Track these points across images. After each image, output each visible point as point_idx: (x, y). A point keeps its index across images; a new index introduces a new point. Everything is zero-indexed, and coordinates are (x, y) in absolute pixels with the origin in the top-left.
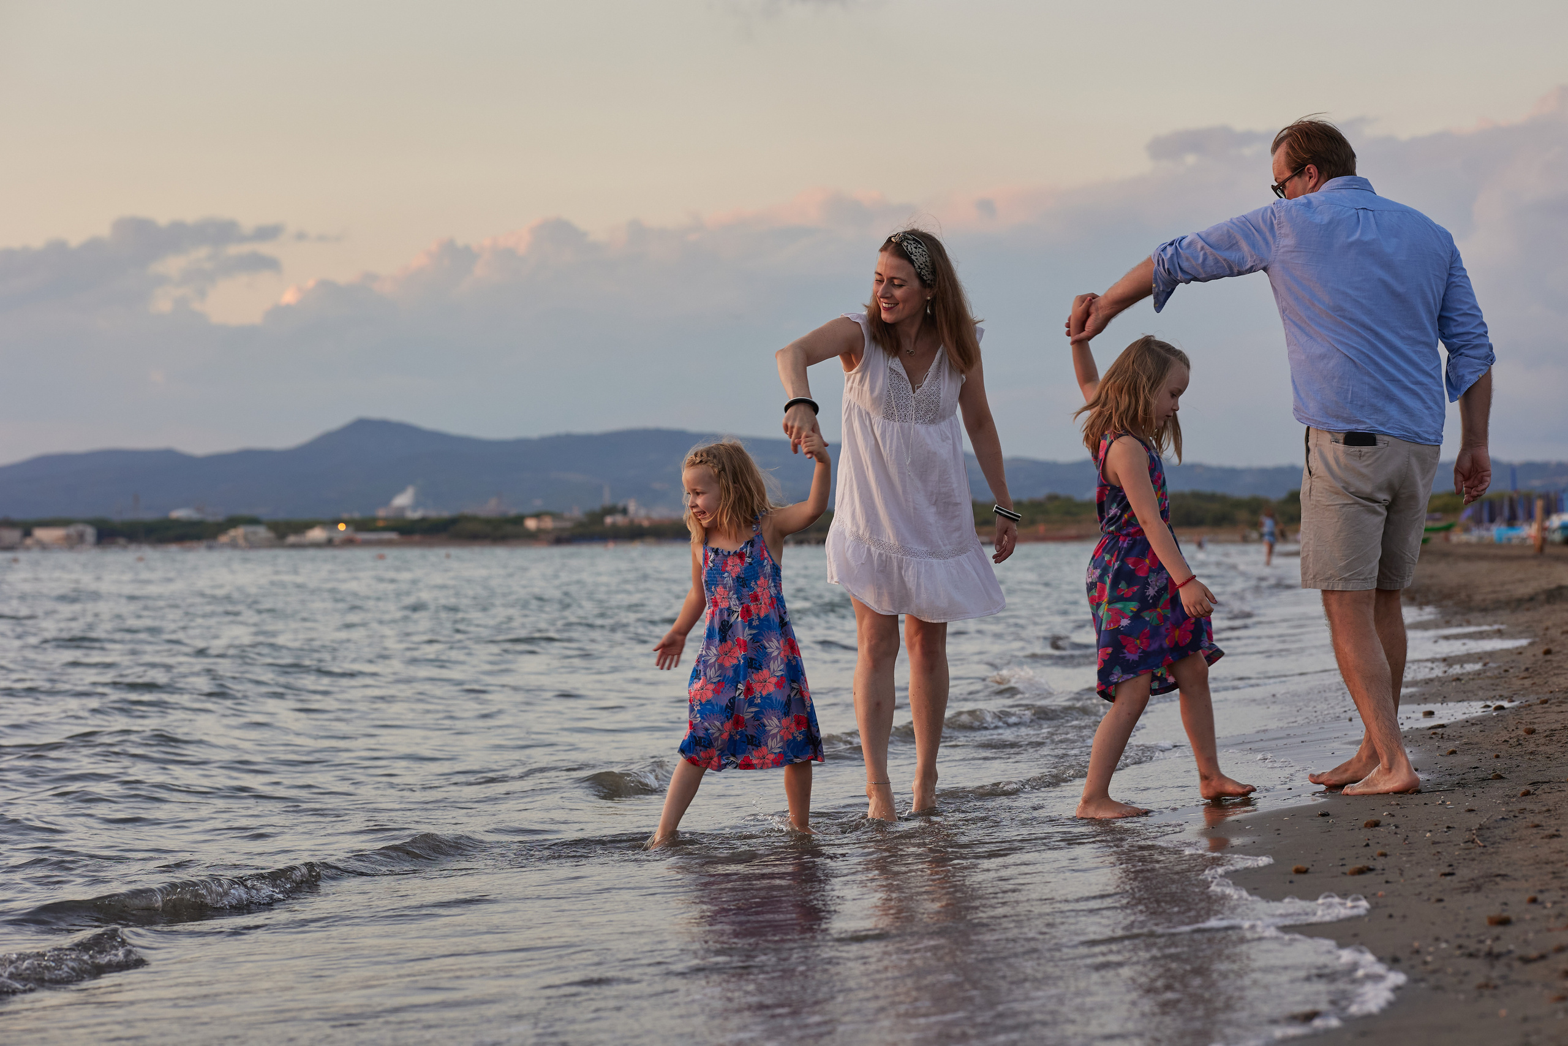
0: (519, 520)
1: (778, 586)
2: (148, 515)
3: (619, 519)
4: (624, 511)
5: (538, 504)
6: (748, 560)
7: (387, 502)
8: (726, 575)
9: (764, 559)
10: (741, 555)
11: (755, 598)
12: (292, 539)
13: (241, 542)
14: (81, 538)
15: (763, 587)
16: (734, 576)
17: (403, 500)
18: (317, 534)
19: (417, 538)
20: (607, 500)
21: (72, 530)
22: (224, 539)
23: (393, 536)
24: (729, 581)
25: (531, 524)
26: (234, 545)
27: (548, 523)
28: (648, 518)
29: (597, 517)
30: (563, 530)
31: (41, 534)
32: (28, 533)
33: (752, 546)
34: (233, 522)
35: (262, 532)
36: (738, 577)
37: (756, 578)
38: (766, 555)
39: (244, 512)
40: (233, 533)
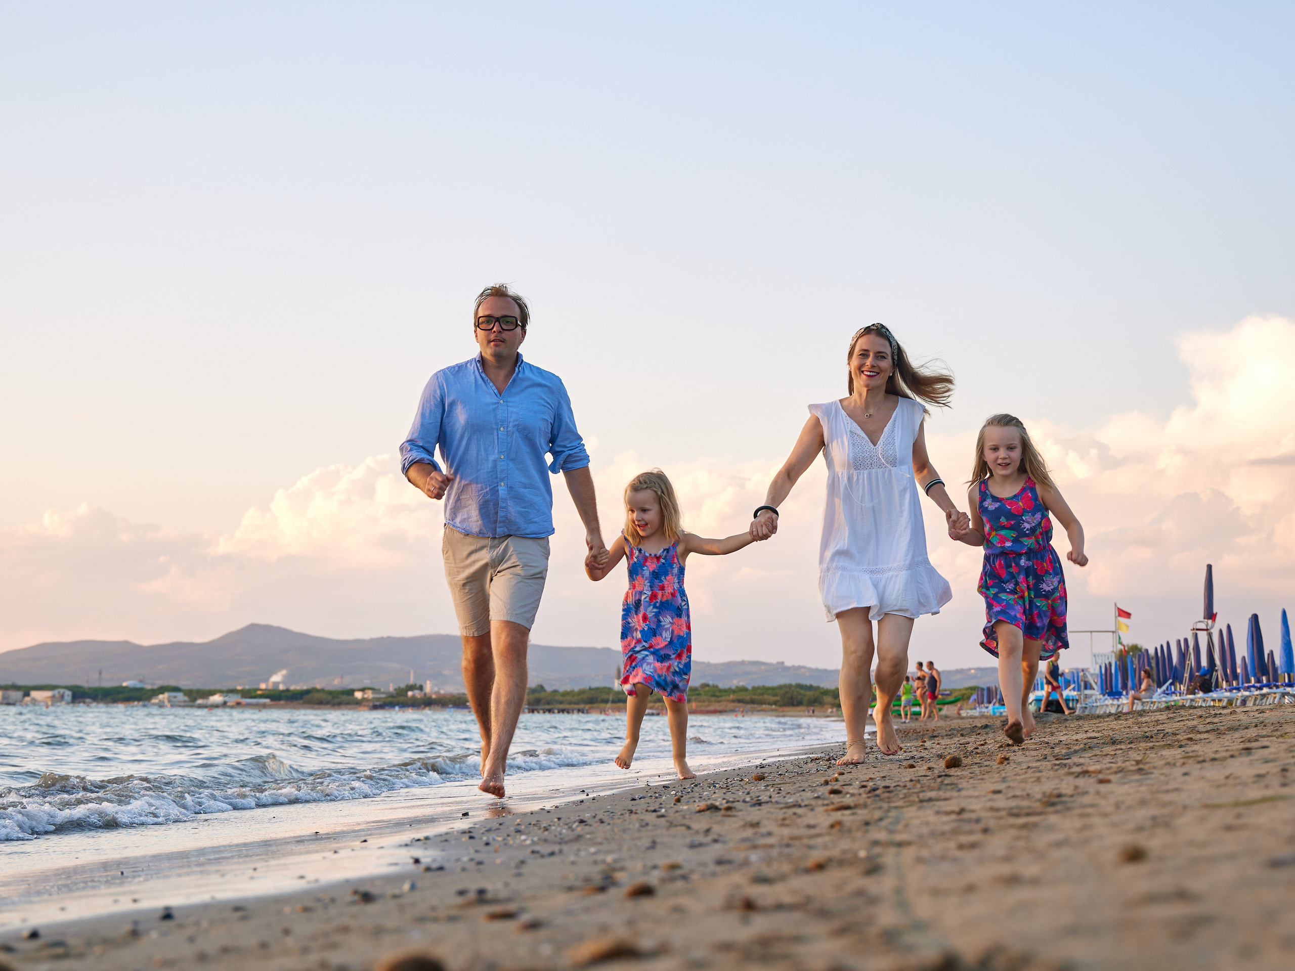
0: (351, 692)
1: (681, 581)
2: (107, 684)
3: (417, 694)
4: (421, 688)
5: (367, 683)
6: (663, 561)
7: (266, 680)
8: (645, 568)
9: (674, 563)
10: (658, 558)
11: (662, 588)
12: (200, 701)
13: (166, 703)
14: (62, 697)
15: (670, 583)
16: (651, 570)
17: (276, 678)
18: (217, 699)
19: (282, 702)
20: (412, 681)
21: (56, 692)
22: (154, 701)
23: (267, 701)
24: (647, 573)
25: (358, 695)
26: (161, 705)
27: (369, 695)
28: (436, 693)
29: (402, 692)
30: (378, 699)
31: (34, 694)
32: (27, 694)
33: (668, 552)
34: (162, 690)
35: (180, 696)
36: (654, 572)
37: (666, 574)
38: (676, 561)
39: (173, 683)
40: (161, 696)
